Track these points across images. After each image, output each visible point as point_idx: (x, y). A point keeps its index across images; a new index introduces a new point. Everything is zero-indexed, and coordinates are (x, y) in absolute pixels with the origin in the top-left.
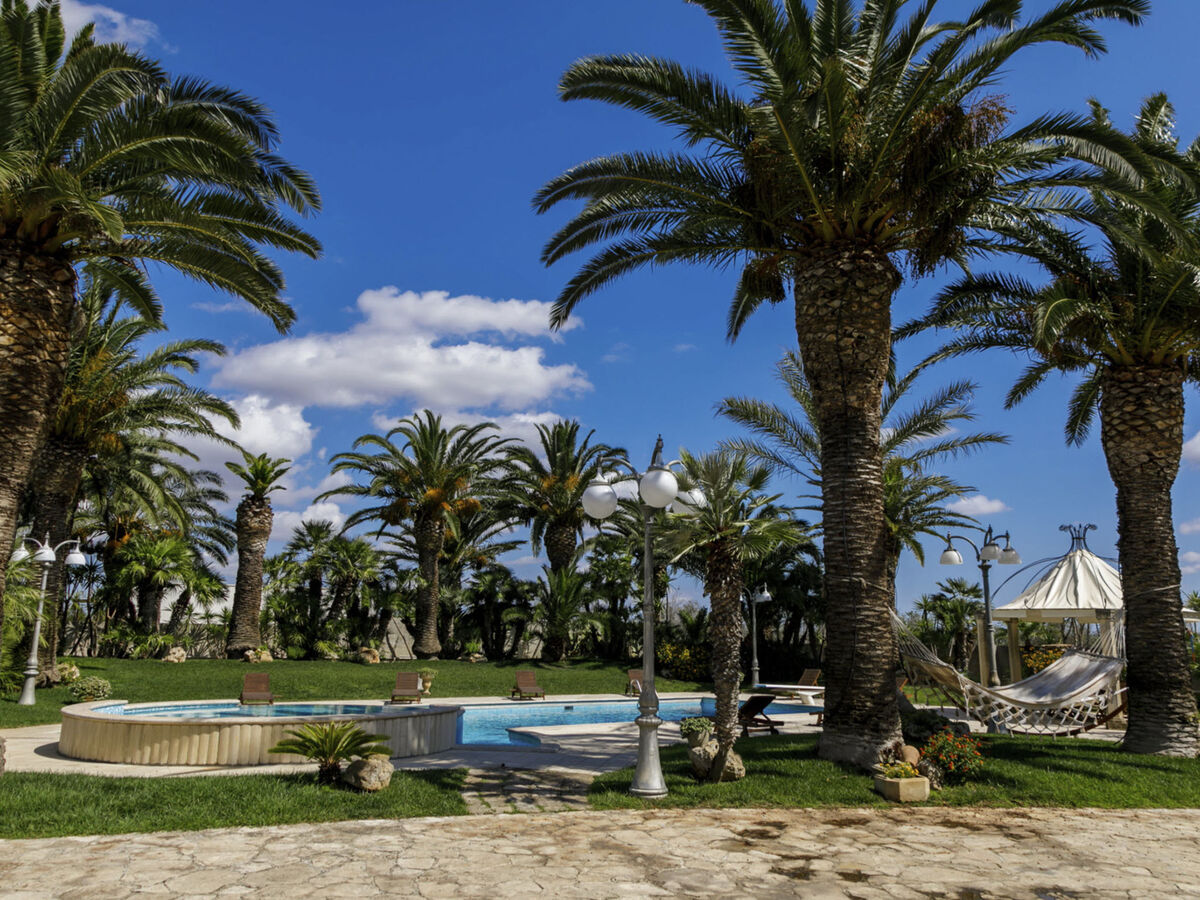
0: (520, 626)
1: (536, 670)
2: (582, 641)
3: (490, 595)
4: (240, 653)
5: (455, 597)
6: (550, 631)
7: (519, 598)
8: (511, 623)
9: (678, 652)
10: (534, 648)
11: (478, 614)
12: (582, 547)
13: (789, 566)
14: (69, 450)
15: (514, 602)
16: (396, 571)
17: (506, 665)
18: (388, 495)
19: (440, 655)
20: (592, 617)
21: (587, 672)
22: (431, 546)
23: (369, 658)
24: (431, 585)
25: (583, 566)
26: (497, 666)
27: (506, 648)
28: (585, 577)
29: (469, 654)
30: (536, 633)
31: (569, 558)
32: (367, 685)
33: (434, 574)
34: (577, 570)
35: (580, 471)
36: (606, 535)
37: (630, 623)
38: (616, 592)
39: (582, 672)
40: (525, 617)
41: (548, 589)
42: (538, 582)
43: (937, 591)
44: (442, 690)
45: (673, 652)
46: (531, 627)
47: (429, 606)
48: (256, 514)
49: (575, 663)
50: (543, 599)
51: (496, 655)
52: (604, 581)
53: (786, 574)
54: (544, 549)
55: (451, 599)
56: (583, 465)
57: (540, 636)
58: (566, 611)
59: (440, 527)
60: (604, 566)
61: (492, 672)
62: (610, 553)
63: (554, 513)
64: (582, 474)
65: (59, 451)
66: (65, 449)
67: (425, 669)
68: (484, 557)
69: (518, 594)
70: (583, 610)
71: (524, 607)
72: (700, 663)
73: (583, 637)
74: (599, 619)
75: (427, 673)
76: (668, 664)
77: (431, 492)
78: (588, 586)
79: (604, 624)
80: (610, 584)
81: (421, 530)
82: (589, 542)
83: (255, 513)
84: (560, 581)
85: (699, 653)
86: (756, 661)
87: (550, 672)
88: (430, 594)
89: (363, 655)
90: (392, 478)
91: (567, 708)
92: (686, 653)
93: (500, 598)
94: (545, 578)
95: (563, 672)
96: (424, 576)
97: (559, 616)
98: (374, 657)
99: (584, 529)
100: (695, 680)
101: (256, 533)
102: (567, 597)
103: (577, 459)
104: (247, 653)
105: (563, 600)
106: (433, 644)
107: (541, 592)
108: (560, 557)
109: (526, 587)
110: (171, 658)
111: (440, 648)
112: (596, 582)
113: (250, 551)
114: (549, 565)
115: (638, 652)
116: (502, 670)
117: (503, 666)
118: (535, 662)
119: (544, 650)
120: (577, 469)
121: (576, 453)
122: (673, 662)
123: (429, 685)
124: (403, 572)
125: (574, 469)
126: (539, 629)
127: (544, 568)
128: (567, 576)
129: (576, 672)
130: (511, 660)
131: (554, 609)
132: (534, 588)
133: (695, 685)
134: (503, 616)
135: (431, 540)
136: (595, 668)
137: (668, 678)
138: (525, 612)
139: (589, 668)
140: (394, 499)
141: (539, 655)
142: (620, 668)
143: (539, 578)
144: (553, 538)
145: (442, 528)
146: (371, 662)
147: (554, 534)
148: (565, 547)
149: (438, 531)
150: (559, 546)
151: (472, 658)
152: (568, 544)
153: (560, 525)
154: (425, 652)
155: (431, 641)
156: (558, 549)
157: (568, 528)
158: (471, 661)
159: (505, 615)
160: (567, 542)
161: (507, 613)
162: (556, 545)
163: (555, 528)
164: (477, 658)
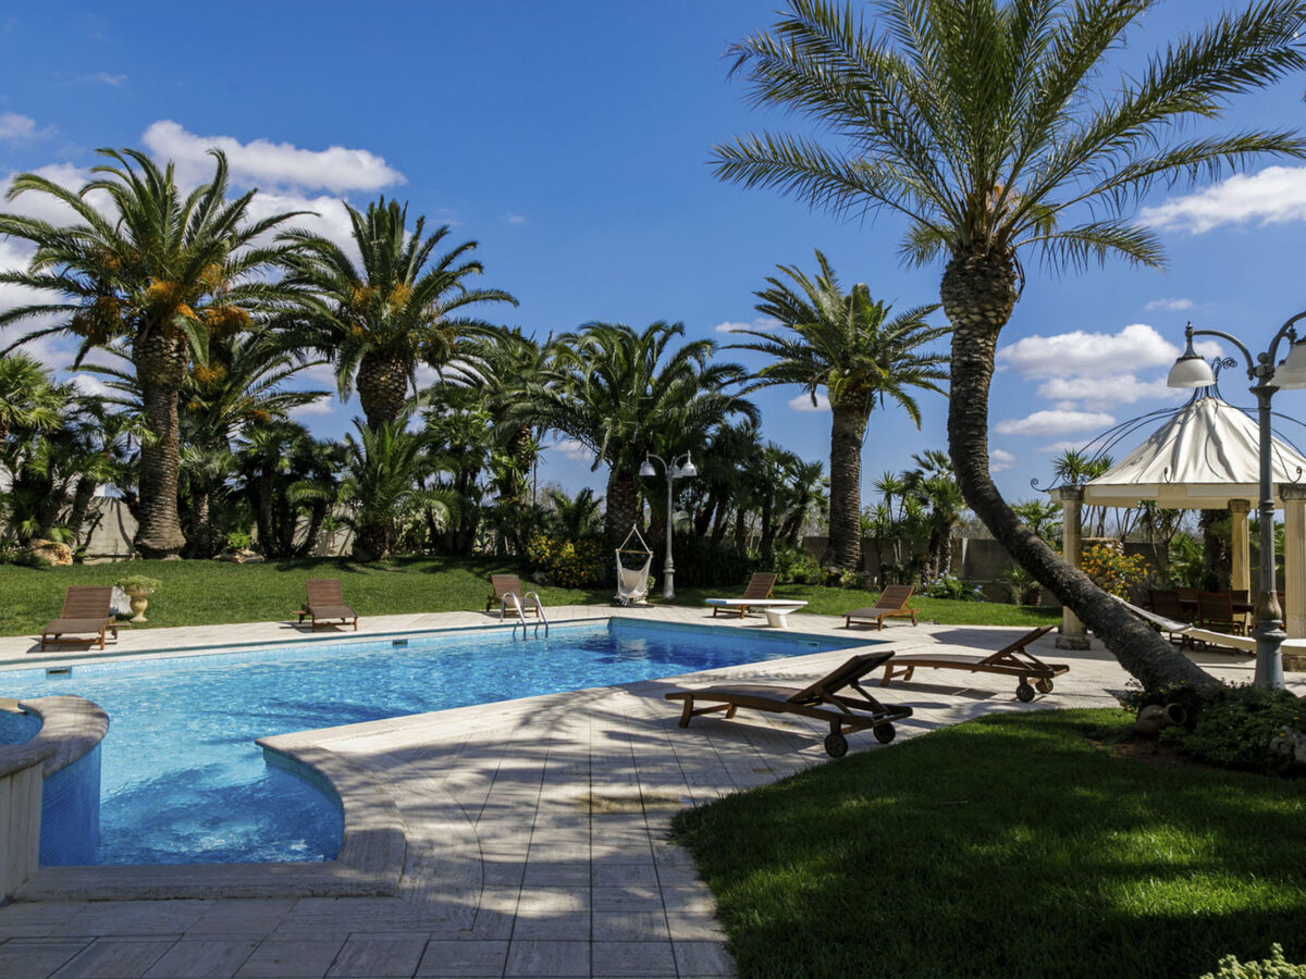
0: (318, 508)
1: (343, 574)
2: (409, 531)
3: (267, 460)
5: (208, 461)
6: (365, 516)
7: (317, 468)
8: (306, 503)
9: (557, 547)
10: (342, 542)
11: (252, 491)
12: (414, 399)
13: (712, 430)
15: (310, 474)
16: (101, 418)
17: (295, 566)
18: (86, 293)
19: (184, 552)
20: (430, 495)
21: (423, 576)
22: (163, 378)
23: (53, 558)
24: (164, 441)
25: (416, 424)
26: (279, 569)
27: (298, 540)
28: (421, 439)
29: (233, 551)
30: (344, 520)
31: (395, 409)
32: (18, 608)
33: (169, 424)
34: (407, 430)
35: (413, 279)
36: (448, 384)
37: (484, 508)
38: (467, 465)
39: (414, 576)
40: (326, 496)
41: (364, 454)
42: (346, 443)
43: (913, 467)
44: (170, 612)
45: (552, 548)
46: (338, 511)
47: (162, 475)
49: (403, 562)
50: (354, 470)
51: (279, 551)
52: (447, 446)
53: (708, 440)
54: (355, 395)
55: (201, 465)
56: (416, 271)
57: (351, 524)
58: (391, 487)
59: (180, 348)
60: (446, 424)
61: (270, 579)
62: (459, 407)
63: (373, 340)
64: (417, 281)
67: (136, 578)
68: (266, 413)
69: (314, 461)
70: (415, 486)
71: (325, 479)
72: (590, 562)
73: (410, 526)
74: (442, 499)
75: (139, 586)
76: (544, 565)
77: (157, 286)
78: (423, 453)
79: (448, 506)
80: (457, 451)
81: (145, 354)
82: (423, 394)
84: (382, 441)
85: (588, 549)
86: (670, 560)
87: (366, 578)
88: (163, 455)
89: (39, 553)
90: (91, 261)
91: (396, 643)
92: (569, 549)
93: (285, 465)
94: (358, 439)
95: (384, 577)
96: (152, 426)
97: (380, 494)
98: (61, 556)
99: (417, 373)
100: (583, 587)
102: (392, 467)
103: (408, 259)
105: (387, 470)
106: (170, 533)
107: (351, 459)
108: (381, 408)
109: (329, 451)
111: (182, 541)
112: (435, 446)
114: (364, 418)
115: (483, 546)
116: (286, 575)
117: (288, 568)
118: (342, 563)
119: (356, 544)
120: (409, 277)
121: (405, 249)
122: (550, 561)
123: (144, 605)
124: (112, 418)
125: (402, 277)
126: (350, 514)
127: (357, 422)
128: (392, 436)
129: (406, 577)
130: (303, 558)
131: (370, 485)
132: (339, 454)
133: (583, 595)
134: (289, 492)
135: (163, 369)
136: (434, 570)
137: (543, 584)
138: (326, 488)
139: (424, 571)
140: (92, 300)
141: (349, 550)
142: (470, 570)
143: (348, 436)
144: (370, 379)
145: (183, 350)
146: (54, 564)
147: (372, 373)
148: (390, 394)
149: (175, 355)
150: (380, 392)
151: (237, 557)
152: (394, 390)
153: (381, 359)
154: (156, 547)
155: (167, 530)
156: (378, 395)
157: (393, 365)
158: (236, 561)
159: (294, 492)
160: (392, 387)
161: (298, 488)
162: (376, 391)
163: (373, 364)
164: (246, 556)
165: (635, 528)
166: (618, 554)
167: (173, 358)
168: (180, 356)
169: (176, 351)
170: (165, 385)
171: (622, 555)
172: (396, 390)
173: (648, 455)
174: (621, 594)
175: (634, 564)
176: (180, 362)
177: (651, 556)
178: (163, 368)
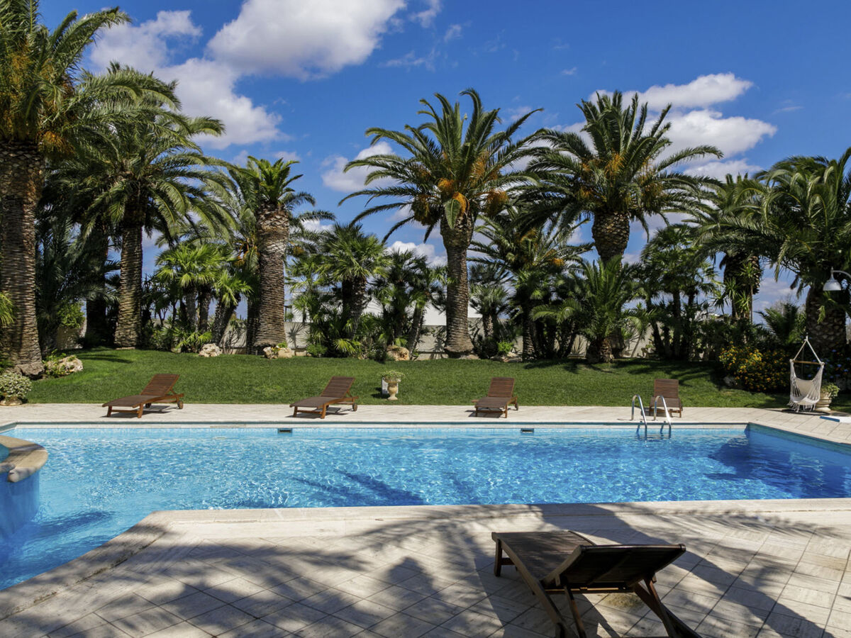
4: (260, 350)
9: (746, 356)
14: (14, 152)
17: (539, 365)
23: (396, 357)
29: (501, 354)
31: (619, 249)
48: (268, 217)
52: (661, 276)
57: (586, 335)
65: (5, 153)
66: (11, 151)
72: (778, 370)
77: (445, 183)
83: (266, 216)
88: (456, 291)
89: (389, 353)
91: (524, 430)
92: (757, 357)
93: (537, 294)
96: (451, 275)
98: (401, 355)
101: (269, 235)
104: (265, 350)
106: (462, 341)
108: (609, 249)
110: (203, 353)
111: (470, 347)
113: (267, 253)
122: (736, 368)
123: (395, 389)
125: (617, 149)
134: (532, 314)
136: (641, 372)
138: (557, 310)
141: (584, 356)
144: (599, 229)
145: (466, 223)
146: (397, 360)
147: (601, 224)
148: (614, 238)
149: (461, 226)
150: (606, 238)
151: (503, 358)
152: (616, 235)
153: (607, 213)
154: (453, 350)
155: (460, 340)
156: (605, 240)
157: (616, 216)
158: (502, 361)
159: (535, 313)
160: (615, 233)
161: (537, 311)
162: (603, 238)
163: (602, 217)
164: (510, 358)
165: (807, 340)
166: (792, 364)
167: (460, 229)
168: (464, 227)
169: (462, 224)
170: (457, 246)
171: (795, 364)
172: (619, 235)
173: (833, 271)
174: (794, 400)
175: (806, 374)
176: (464, 231)
177: (823, 367)
178: (455, 236)
